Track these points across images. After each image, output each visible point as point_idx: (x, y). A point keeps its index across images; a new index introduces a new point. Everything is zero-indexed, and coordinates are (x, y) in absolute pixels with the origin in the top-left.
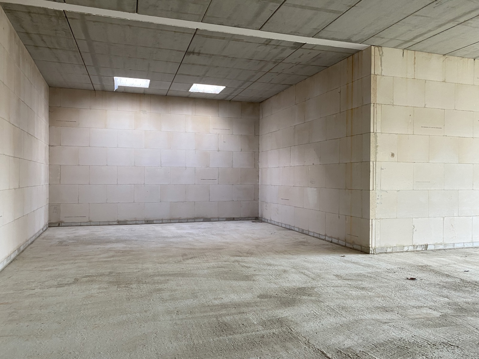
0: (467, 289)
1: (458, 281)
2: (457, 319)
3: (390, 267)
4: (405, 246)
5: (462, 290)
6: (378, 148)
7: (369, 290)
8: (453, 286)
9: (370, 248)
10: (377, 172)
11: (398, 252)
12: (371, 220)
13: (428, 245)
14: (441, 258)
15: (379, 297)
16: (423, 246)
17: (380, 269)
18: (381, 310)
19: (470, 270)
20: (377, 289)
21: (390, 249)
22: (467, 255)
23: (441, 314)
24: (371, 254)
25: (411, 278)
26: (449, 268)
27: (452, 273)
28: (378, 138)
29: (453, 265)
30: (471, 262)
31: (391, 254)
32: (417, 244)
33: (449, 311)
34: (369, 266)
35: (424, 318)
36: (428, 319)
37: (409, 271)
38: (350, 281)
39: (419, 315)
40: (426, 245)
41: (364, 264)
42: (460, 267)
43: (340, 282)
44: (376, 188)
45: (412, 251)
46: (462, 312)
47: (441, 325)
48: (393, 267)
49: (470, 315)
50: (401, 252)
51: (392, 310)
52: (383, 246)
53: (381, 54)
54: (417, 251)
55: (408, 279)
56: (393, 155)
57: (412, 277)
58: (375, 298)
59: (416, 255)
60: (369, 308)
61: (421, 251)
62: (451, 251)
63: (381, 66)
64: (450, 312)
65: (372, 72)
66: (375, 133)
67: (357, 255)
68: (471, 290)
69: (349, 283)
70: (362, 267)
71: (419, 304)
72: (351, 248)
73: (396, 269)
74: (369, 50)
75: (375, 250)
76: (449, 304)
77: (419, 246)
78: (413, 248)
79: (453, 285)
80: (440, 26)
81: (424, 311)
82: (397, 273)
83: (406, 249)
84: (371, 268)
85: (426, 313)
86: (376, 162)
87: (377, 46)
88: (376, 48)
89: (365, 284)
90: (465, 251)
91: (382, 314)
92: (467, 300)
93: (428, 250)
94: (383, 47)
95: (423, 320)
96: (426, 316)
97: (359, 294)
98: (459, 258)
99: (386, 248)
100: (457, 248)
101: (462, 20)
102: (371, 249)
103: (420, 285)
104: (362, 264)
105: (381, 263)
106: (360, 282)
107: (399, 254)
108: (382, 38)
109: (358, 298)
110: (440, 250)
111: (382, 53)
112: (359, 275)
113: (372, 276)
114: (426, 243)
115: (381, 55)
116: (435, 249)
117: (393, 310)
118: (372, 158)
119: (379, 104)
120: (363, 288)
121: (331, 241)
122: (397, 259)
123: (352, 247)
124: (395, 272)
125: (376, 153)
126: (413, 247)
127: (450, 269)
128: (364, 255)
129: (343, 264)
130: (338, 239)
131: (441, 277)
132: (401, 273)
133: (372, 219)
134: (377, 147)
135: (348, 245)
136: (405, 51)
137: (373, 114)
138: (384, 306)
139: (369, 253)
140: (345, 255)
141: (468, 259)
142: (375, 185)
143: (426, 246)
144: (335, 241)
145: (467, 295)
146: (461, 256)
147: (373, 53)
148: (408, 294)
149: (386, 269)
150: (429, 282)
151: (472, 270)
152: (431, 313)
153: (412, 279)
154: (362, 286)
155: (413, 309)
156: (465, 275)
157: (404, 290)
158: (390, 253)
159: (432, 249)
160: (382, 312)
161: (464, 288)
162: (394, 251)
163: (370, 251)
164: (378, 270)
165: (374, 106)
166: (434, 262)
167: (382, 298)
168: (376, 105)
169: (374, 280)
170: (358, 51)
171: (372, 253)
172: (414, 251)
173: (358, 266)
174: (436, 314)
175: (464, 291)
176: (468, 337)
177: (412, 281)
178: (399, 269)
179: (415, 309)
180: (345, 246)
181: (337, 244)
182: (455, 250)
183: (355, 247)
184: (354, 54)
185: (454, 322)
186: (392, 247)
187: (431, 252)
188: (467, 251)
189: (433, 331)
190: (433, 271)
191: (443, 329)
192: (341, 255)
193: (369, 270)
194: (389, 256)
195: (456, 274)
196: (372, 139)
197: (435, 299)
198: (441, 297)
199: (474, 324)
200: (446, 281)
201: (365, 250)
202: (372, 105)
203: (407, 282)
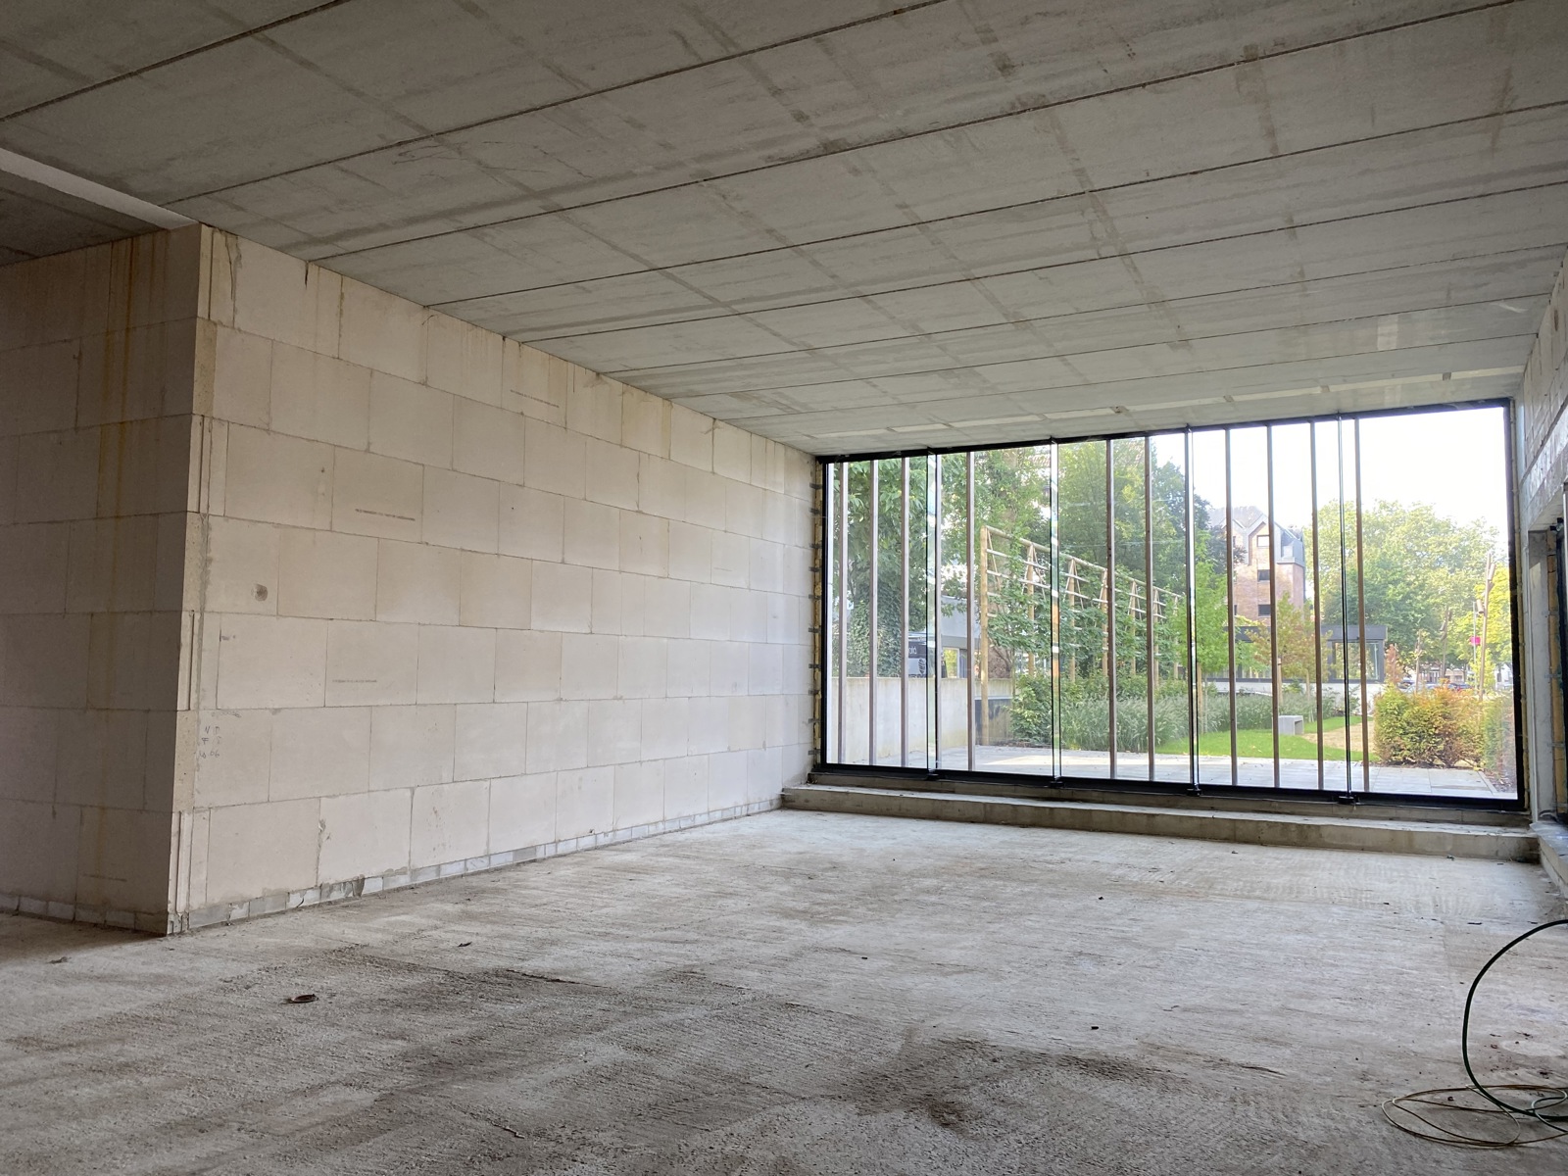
0: (460, 999)
1: (439, 977)
2: (422, 1098)
3: (233, 970)
4: (293, 892)
5: (446, 1004)
6: (212, 568)
7: (146, 1069)
8: (424, 997)
9: (168, 913)
10: (204, 646)
11: (269, 915)
12: (175, 817)
13: (364, 879)
14: (399, 915)
15: (179, 1087)
16: (349, 886)
17: (199, 983)
18: (181, 1133)
19: (474, 939)
20: (177, 1058)
21: (241, 907)
22: (471, 894)
23: (376, 1094)
24: (172, 934)
25: (299, 998)
26: (420, 942)
27: (424, 957)
28: (212, 534)
29: (430, 933)
30: (481, 913)
31: (244, 927)
32: (331, 882)
33: (401, 1078)
34: (157, 980)
35: (323, 1123)
36: (338, 1122)
37: (297, 974)
38: (74, 1050)
39: (311, 1114)
40: (358, 880)
41: (139, 976)
42: (449, 936)
43: (33, 1062)
44: (198, 703)
45: (314, 906)
46: (439, 1072)
47: (376, 1129)
48: (243, 972)
49: (459, 1077)
50: (278, 913)
51: (219, 1121)
52: (216, 901)
53: (233, 257)
54: (330, 903)
55: (289, 1001)
56: (262, 593)
57: (303, 994)
58: (166, 1094)
59: (326, 916)
60: (136, 1135)
61: (344, 900)
62: (430, 889)
63: (233, 297)
64: (404, 1082)
65: (202, 311)
66: (205, 515)
67: (115, 947)
68: (469, 1001)
69: (66, 1059)
70: (129, 988)
71: (314, 1078)
72: (95, 925)
73: (255, 975)
74: (191, 235)
75: (185, 920)
76: (405, 1056)
77: (337, 887)
78: (318, 896)
79: (424, 994)
80: (412, 221)
81: (327, 1097)
82: (256, 989)
83: (294, 901)
84: (162, 988)
85: (334, 1104)
86: (202, 615)
87: (221, 230)
88: (218, 236)
89: (136, 1051)
90: (466, 884)
91: (184, 1145)
92: (455, 1032)
93: (365, 896)
94: (240, 240)
95: (320, 1128)
96: (332, 1113)
97: (106, 1094)
98: (449, 908)
99: (226, 906)
100: (446, 879)
101: (469, 220)
102: (171, 918)
103: (326, 1015)
104: (130, 979)
105: (203, 963)
106: (114, 1048)
107: (270, 922)
108: (239, 208)
109: (99, 1107)
110: (398, 890)
111: (236, 255)
112: (114, 1021)
113: (166, 1013)
114: (357, 874)
115: (235, 263)
116: (385, 889)
117: (225, 1121)
118: (190, 601)
119: (219, 419)
120: (124, 1068)
121: (17, 910)
122: (261, 939)
123: (100, 920)
124: (248, 987)
125: (205, 584)
126: (319, 890)
127: (420, 945)
128: (145, 943)
129: (56, 989)
130: (47, 898)
131: (394, 976)
132: (271, 984)
133: (180, 813)
134: (208, 561)
135: (83, 915)
136: (313, 269)
137: (199, 450)
138: (195, 1114)
139: (163, 935)
140: (68, 957)
141: (474, 907)
142: (198, 691)
143: (360, 883)
144: (32, 905)
145: (458, 1017)
146: (456, 900)
147: (205, 249)
148: (282, 1055)
149: (221, 980)
150: (351, 1000)
151: (479, 938)
152: (350, 1098)
153: (305, 999)
154: (122, 1059)
155: (294, 1102)
156: (460, 956)
157: (271, 1040)
158: (242, 921)
159: (376, 891)
160: (182, 1140)
161: (451, 999)
162: (256, 914)
163: (169, 927)
164: (189, 990)
165: (202, 424)
166: (377, 931)
167: (192, 1088)
168: (211, 422)
169: (170, 1028)
170: (152, 230)
171: (177, 930)
172: (319, 905)
173: (114, 988)
174: (364, 1098)
175: (450, 1008)
176: (445, 1147)
177: (302, 1005)
178: (263, 973)
179: (299, 1102)
180: (73, 921)
181: (40, 917)
182: (441, 887)
183: (112, 918)
184: (139, 235)
185: (411, 1112)
186: (250, 901)
187: (373, 900)
188: (474, 884)
189: (346, 1159)
190: (372, 960)
191: (378, 1143)
192: (51, 957)
193: (156, 995)
194: (234, 933)
195: (436, 958)
196: (192, 534)
197: (367, 1051)
198: (385, 1041)
199: (467, 1103)
200: (404, 985)
201: (148, 924)
202: (196, 420)
203: (283, 1014)
